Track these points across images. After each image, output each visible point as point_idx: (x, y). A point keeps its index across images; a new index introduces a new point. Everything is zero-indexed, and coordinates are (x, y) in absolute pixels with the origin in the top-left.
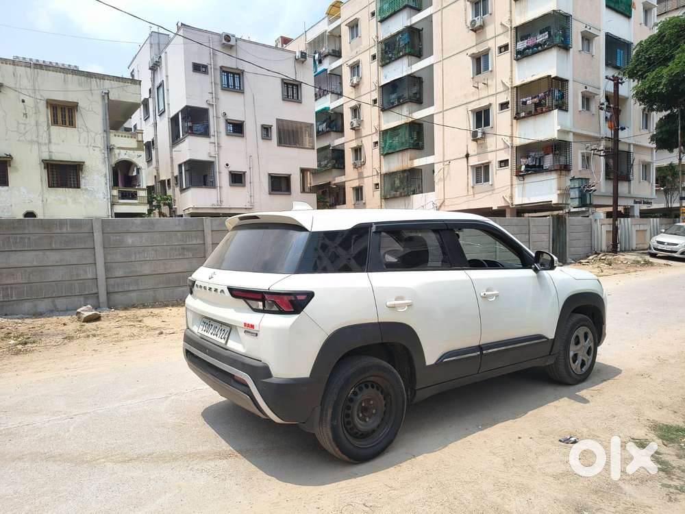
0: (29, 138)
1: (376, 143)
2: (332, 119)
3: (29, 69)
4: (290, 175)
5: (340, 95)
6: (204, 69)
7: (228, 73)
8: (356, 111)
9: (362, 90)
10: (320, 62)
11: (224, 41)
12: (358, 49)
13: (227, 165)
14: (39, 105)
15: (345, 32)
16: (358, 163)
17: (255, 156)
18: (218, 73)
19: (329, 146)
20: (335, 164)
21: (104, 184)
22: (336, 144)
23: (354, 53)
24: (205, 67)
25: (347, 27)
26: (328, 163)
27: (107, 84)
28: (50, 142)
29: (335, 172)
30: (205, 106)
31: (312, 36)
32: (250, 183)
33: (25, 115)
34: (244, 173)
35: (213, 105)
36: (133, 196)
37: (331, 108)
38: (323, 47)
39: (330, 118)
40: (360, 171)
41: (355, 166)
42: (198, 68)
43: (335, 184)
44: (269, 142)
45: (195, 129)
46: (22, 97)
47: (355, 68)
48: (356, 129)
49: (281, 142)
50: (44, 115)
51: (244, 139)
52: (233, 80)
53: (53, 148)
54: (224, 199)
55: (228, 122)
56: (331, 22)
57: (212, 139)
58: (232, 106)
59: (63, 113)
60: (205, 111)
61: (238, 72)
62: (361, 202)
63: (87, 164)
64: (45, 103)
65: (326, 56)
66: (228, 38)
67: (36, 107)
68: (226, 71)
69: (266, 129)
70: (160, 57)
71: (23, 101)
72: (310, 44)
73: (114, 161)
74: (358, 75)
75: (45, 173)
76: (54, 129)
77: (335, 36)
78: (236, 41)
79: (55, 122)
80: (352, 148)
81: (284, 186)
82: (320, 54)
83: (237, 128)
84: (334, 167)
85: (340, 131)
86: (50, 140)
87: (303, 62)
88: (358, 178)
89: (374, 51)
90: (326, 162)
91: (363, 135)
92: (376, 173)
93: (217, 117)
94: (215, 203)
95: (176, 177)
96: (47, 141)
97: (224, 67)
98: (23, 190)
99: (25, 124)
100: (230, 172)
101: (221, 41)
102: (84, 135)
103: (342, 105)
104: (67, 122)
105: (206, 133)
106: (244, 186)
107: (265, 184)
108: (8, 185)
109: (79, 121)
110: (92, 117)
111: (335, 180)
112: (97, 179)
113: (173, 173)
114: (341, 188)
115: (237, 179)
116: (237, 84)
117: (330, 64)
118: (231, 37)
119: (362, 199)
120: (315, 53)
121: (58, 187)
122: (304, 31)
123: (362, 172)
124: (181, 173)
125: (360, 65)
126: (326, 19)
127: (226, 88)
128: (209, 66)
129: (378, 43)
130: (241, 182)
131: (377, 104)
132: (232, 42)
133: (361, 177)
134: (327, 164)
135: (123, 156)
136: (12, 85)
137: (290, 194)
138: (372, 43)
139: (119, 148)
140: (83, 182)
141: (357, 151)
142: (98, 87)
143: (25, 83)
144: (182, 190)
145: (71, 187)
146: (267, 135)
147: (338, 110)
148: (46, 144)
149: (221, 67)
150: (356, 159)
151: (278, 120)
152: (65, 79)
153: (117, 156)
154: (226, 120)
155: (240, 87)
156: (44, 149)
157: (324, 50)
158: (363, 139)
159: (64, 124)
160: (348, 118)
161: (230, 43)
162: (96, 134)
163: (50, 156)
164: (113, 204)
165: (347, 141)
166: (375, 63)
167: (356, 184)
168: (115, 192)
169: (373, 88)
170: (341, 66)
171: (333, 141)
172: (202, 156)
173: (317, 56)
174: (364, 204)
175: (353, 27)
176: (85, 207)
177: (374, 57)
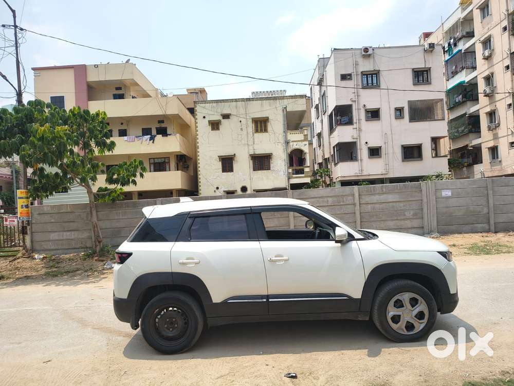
0: (243, 142)
1: (510, 105)
2: (467, 90)
3: (243, 102)
4: (421, 145)
5: (474, 68)
6: (349, 77)
7: (367, 75)
8: (489, 79)
9: (494, 60)
10: (455, 45)
11: (363, 53)
12: (489, 26)
13: (366, 143)
14: (249, 122)
15: (477, 14)
16: (493, 126)
17: (389, 133)
18: (360, 77)
19: (465, 114)
20: (471, 129)
21: (284, 166)
22: (471, 112)
23: (486, 30)
24: (350, 75)
25: (479, 10)
26: (465, 128)
27: (285, 102)
28: (254, 143)
29: (471, 136)
30: (349, 103)
31: (448, 25)
32: (386, 154)
33: (242, 129)
34: (380, 147)
35: (355, 101)
36: (302, 172)
37: (466, 81)
38: (457, 32)
39: (465, 90)
40: (495, 132)
41: (490, 129)
42: (344, 77)
43: (471, 147)
44: (401, 120)
45: (342, 120)
46: (240, 119)
47: (487, 43)
48: (490, 95)
49: (413, 119)
50: (251, 127)
51: (380, 121)
52: (371, 79)
53: (256, 147)
54: (364, 168)
55: (367, 111)
56: (464, 10)
57: (355, 126)
58: (370, 99)
59: (261, 124)
60: (350, 106)
61: (375, 72)
62: (497, 161)
63: (274, 154)
64: (251, 120)
65: (460, 39)
66: (366, 50)
67: (247, 124)
68: (365, 74)
69: (399, 111)
70: (323, 75)
71: (241, 121)
72: (446, 32)
73: (289, 151)
74: (490, 48)
75: (251, 162)
76: (256, 135)
77: (468, 20)
78: (373, 50)
79: (257, 131)
80: (486, 113)
81: (416, 153)
82: (455, 39)
83: (374, 114)
84: (470, 132)
85: (475, 99)
86: (254, 142)
87: (432, 51)
88: (493, 139)
89: (505, 23)
90: (463, 128)
91: (497, 99)
92: (510, 133)
93: (358, 109)
94: (358, 172)
95: (332, 156)
96: (252, 143)
97: (364, 71)
98: (240, 174)
99: (241, 135)
100: (369, 148)
101: (361, 53)
102: (273, 136)
103: (477, 76)
104: (263, 130)
105: (350, 122)
106: (381, 157)
107: (399, 153)
108: (233, 171)
109: (269, 128)
110: (277, 124)
111: (471, 143)
112: (280, 163)
113: (330, 153)
114: (478, 149)
115: (375, 152)
116: (375, 81)
117: (464, 45)
118: (369, 49)
119: (498, 158)
120: (451, 39)
121: (258, 170)
122: (440, 24)
123: (497, 134)
124: (334, 153)
125: (492, 39)
126: (460, 9)
127: (366, 87)
128: (353, 74)
129: (509, 15)
130: (378, 155)
131: (510, 69)
132: (370, 52)
133: (496, 137)
134: (464, 130)
135: (295, 146)
136: (235, 113)
137: (422, 160)
138: (503, 17)
139: (293, 141)
140: (272, 165)
141: (492, 115)
142: (280, 104)
143: (242, 111)
144: (336, 164)
145: (265, 170)
146: (400, 115)
147: (473, 82)
148: (252, 145)
149: (362, 72)
150: (491, 122)
151: (409, 102)
152: (262, 104)
153: (291, 147)
154: (366, 110)
155: (377, 83)
156: (251, 148)
157: (458, 35)
158: (497, 104)
159: (261, 131)
160: (482, 86)
161: (368, 53)
162: (279, 134)
163: (254, 152)
164: (289, 178)
165: (482, 107)
166: (507, 33)
167: (491, 144)
168: (290, 171)
169: (505, 56)
170: (474, 44)
171: (469, 109)
172: (348, 139)
173: (452, 41)
174: (500, 161)
175: (484, 8)
176: (273, 181)
177: (505, 29)
